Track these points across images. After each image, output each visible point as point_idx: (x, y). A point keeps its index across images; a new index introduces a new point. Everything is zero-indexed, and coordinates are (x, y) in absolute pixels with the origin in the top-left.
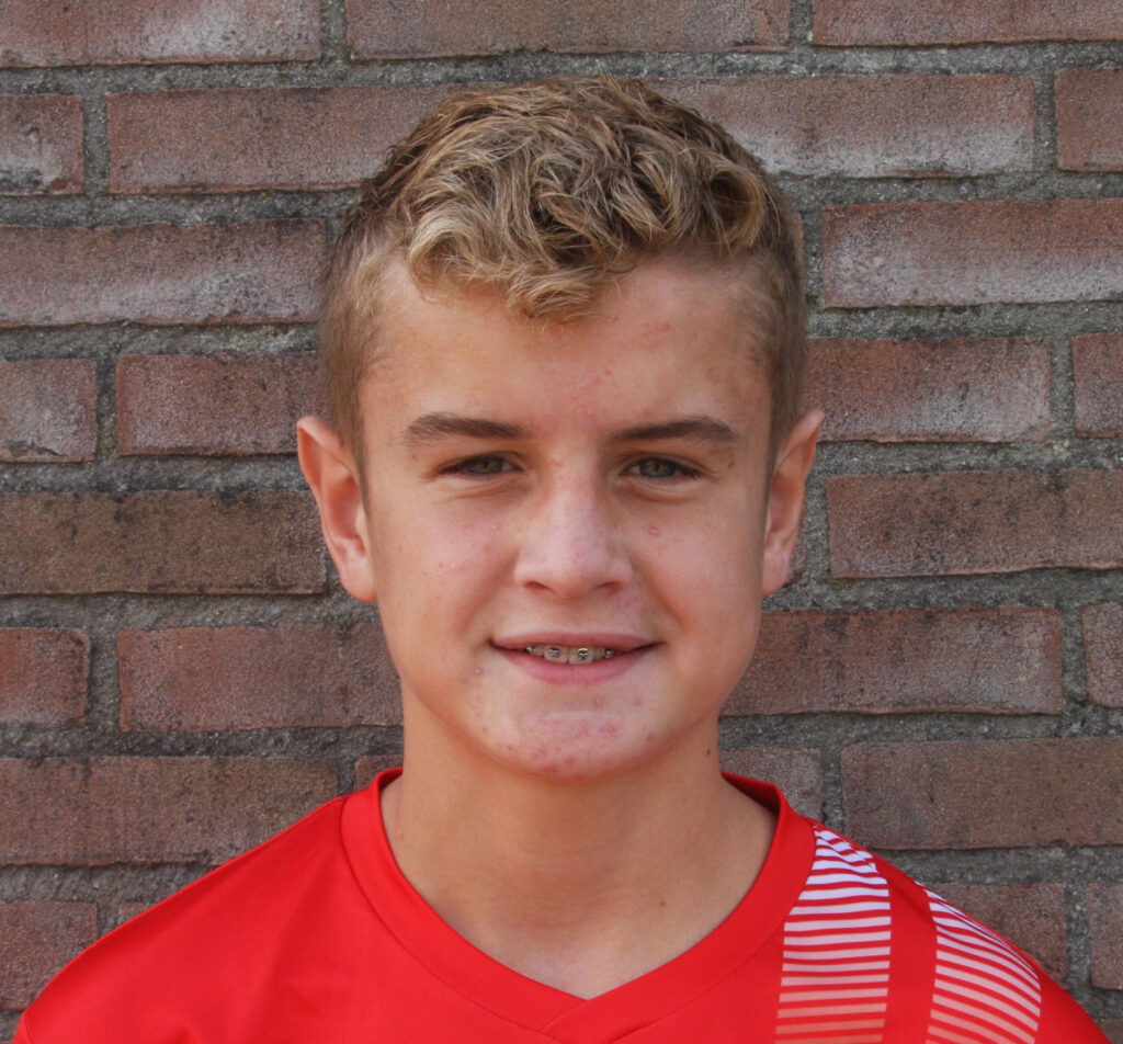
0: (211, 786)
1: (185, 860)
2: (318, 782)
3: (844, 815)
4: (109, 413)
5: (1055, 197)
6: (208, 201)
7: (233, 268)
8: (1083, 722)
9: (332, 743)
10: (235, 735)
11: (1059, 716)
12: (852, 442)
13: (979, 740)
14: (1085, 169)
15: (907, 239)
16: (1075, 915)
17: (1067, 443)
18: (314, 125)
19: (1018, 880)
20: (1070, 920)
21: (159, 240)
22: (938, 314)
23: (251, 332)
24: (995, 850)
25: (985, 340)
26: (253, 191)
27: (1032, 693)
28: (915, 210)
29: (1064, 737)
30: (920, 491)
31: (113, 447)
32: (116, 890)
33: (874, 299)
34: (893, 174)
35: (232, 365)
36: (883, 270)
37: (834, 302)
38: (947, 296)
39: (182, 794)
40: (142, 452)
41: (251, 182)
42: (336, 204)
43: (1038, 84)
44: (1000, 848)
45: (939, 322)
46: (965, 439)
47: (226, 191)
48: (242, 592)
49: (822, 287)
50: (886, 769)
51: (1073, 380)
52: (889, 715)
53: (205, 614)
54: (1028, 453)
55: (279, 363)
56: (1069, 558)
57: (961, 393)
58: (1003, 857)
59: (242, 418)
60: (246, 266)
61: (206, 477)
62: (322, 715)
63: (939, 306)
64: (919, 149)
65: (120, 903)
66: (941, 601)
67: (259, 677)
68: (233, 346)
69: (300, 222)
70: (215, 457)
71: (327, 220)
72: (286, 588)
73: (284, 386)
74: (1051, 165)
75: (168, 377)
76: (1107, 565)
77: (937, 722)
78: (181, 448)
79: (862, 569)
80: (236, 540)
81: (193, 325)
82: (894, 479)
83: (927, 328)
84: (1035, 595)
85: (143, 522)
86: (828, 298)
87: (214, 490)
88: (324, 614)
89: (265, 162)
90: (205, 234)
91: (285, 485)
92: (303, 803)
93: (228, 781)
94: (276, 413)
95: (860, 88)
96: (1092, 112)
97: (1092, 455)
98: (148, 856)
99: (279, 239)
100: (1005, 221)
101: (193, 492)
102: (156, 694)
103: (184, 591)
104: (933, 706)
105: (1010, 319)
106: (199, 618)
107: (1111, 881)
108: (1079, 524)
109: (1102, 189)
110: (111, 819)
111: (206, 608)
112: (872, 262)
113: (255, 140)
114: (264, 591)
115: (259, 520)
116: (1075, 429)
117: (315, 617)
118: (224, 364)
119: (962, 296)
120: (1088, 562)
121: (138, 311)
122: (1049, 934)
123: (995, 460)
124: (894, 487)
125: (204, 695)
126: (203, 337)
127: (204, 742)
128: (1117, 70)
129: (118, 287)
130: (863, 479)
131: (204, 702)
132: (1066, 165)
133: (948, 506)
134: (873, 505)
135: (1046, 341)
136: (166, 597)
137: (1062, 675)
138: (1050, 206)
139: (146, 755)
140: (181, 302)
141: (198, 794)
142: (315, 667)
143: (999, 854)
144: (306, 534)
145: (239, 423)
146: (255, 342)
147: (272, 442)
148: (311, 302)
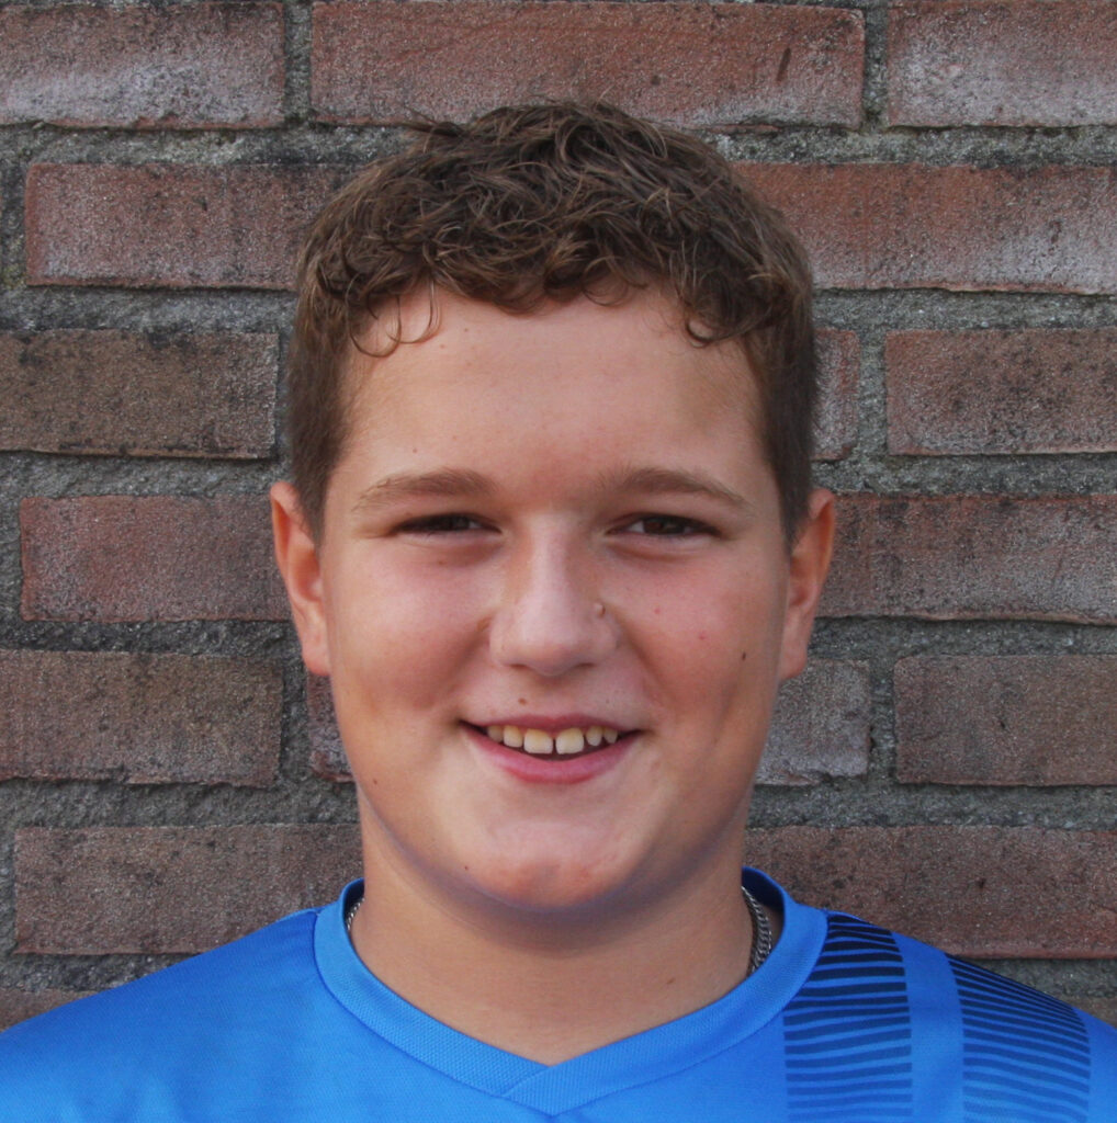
0: (130, 689)
1: (97, 776)
2: (259, 687)
3: (896, 742)
4: (16, 234)
7: (169, 61)
9: (278, 640)
10: (160, 627)
12: (918, 290)
13: (1062, 655)
15: (991, 45)
19: (1105, 825)
21: (81, 24)
22: (1027, 136)
23: (190, 139)
24: (1077, 788)
25: (1083, 170)
28: (1002, 8)
30: (998, 352)
31: (20, 276)
32: (13, 811)
33: (949, 117)
35: (165, 179)
36: (962, 81)
37: (901, 120)
38: (1038, 115)
39: (95, 697)
40: (55, 281)
44: (1084, 786)
45: (1027, 147)
46: (1055, 290)
48: (171, 456)
49: (887, 100)
50: (948, 687)
52: (954, 622)
53: (127, 480)
55: (223, 177)
57: (1051, 233)
58: (1087, 796)
59: (177, 244)
60: (186, 59)
61: (132, 314)
62: (267, 606)
63: (1028, 127)
65: (17, 827)
66: (1021, 485)
67: (190, 559)
68: (168, 157)
69: (253, 7)
70: (143, 290)
71: (285, 6)
72: (226, 451)
73: (229, 205)
75: (89, 191)
77: (1011, 632)
78: (103, 278)
79: (926, 444)
80: (167, 391)
81: (120, 130)
82: (967, 336)
83: (1013, 154)
85: (54, 366)
86: (893, 114)
87: (141, 330)
90: (137, 18)
91: (228, 326)
92: (241, 712)
93: (151, 683)
94: (218, 238)
98: (52, 771)
99: (227, 27)
100: (1110, 25)
101: (117, 331)
102: (65, 575)
103: (103, 451)
104: (1008, 613)
106: (120, 485)
110: (9, 725)
111: (128, 473)
112: (947, 71)
114: (200, 454)
115: (195, 368)
117: (260, 487)
118: (156, 177)
119: (1057, 115)
121: (53, 111)
123: (1091, 316)
124: (967, 346)
125: (124, 579)
126: (131, 144)
127: (123, 635)
129: (31, 80)
130: (930, 336)
131: (124, 587)
133: (1032, 370)
134: (941, 367)
136: (81, 458)
139: (52, 649)
140: (106, 101)
141: (114, 698)
142: (258, 548)
143: (1083, 793)
144: (252, 386)
145: (173, 250)
146: (195, 152)
147: (213, 274)
148: (264, 105)
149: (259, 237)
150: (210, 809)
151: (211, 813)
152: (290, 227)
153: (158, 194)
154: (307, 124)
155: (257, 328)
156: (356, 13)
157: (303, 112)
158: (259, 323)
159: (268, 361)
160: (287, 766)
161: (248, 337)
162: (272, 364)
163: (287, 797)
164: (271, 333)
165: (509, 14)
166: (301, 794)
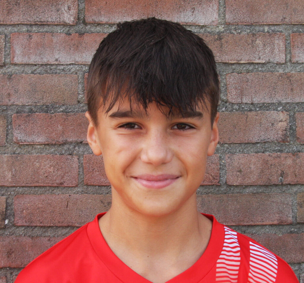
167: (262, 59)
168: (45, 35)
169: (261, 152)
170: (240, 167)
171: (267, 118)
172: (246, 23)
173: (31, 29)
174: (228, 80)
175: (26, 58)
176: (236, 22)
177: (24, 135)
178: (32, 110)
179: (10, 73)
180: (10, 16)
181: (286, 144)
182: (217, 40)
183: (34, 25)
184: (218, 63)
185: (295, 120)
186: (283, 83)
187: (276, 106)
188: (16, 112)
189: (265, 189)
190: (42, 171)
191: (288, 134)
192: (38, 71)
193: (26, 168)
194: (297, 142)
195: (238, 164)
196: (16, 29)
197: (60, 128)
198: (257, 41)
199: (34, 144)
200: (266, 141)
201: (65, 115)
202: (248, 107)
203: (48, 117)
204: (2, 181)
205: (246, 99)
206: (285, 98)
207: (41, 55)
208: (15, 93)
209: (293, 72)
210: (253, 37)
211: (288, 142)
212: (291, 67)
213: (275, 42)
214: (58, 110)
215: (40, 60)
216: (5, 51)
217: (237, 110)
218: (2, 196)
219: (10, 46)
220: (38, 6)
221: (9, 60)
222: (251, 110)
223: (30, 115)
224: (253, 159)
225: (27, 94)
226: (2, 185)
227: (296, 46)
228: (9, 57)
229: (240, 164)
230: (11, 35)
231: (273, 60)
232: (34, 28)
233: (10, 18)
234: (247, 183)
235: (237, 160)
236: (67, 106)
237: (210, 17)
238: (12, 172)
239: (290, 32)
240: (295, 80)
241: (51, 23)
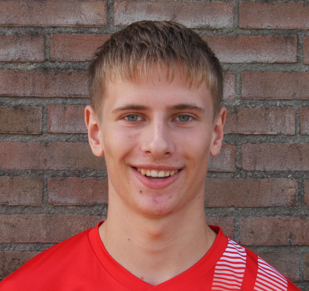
0: (9, 184)
1: (2, 204)
2: (38, 184)
5: (238, 35)
6: (13, 28)
7: (19, 47)
8: (240, 174)
9: (42, 174)
10: (16, 171)
11: (234, 173)
13: (213, 178)
14: (246, 28)
16: (236, 225)
17: (239, 101)
18: (42, 9)
19: (222, 216)
20: (235, 226)
23: (24, 64)
24: (216, 207)
26: (25, 26)
27: (227, 166)
29: (235, 178)
34: (196, 28)
35: (18, 73)
41: (24, 24)
42: (47, 30)
43: (235, 4)
44: (217, 207)
47: (18, 26)
48: (19, 133)
51: (241, 84)
53: (9, 139)
54: (229, 103)
55: (31, 72)
56: (238, 131)
58: (218, 209)
59: (20, 87)
60: (23, 46)
61: (10, 102)
62: (39, 166)
64: (203, 21)
67: (23, 156)
68: (19, 68)
69: (37, 35)
70: (13, 97)
71: (45, 35)
72: (31, 132)
73: (32, 78)
74: (238, 26)
76: (248, 133)
78: (4, 94)
80: (18, 119)
81: (8, 62)
84: (229, 140)
87: (12, 106)
88: (41, 140)
89: (29, 18)
90: (12, 37)
91: (31, 105)
92: (33, 190)
93: (14, 183)
94: (29, 86)
95: (188, 4)
96: (249, 13)
97: (246, 104)
99: (32, 39)
100: (225, 41)
101: (7, 106)
103: (4, 132)
105: (225, 67)
106: (7, 140)
107: (246, 216)
108: (241, 122)
109: (251, 33)
111: (9, 137)
113: (26, 13)
114: (25, 133)
115: (24, 114)
116: (241, 97)
117: (38, 140)
118: (16, 72)
120: (243, 132)
122: (229, 230)
125: (8, 160)
126: (11, 65)
127: (8, 173)
128: (256, 2)
131: (8, 162)
132: (242, 27)
135: (235, 73)
137: (235, 162)
138: (237, 37)
140: (5, 55)
141: (6, 186)
142: (38, 154)
143: (217, 209)
144: (37, 118)
145: (19, 88)
146: (25, 67)
147: (28, 93)
148: (40, 56)
149: (38, 86)
150: (26, 211)
151: (27, 212)
152: (45, 83)
153: (16, 76)
154: (49, 61)
155: (38, 106)
156: (60, 37)
157: (48, 58)
158: (38, 104)
159: (40, 113)
160: (44, 202)
161: (36, 107)
162: (41, 113)
163: (43, 208)
164: (41, 106)
165: (94, 37)
166: (46, 207)
167: (274, 131)
168: (78, 107)
169: (272, 215)
170: (252, 228)
171: (277, 184)
172: (260, 98)
173: (66, 101)
174: (243, 149)
175: (61, 128)
176: (250, 97)
177: (58, 197)
178: (65, 174)
179: (46, 141)
180: (48, 90)
181: (295, 209)
182: (234, 113)
183: (68, 98)
184: (235, 134)
185: (303, 187)
186: (292, 153)
187: (287, 174)
188: (51, 176)
189: (275, 249)
190: (74, 229)
191: (297, 199)
192: (72, 139)
193: (59, 226)
194: (305, 207)
195: (250, 226)
196: (52, 102)
197: (90, 191)
198: (269, 115)
199: (67, 205)
200: (276, 205)
201: (95, 179)
202: (261, 174)
203: (80, 181)
204: (38, 238)
205: (259, 167)
206: (294, 167)
207: (75, 125)
208: (51, 159)
209: (302, 143)
210: (266, 110)
211: (296, 207)
212: (300, 138)
213: (287, 116)
214: (89, 175)
215: (73, 130)
216: (43, 121)
217: (250, 177)
218: (38, 252)
219: (47, 116)
220: (72, 81)
221: (45, 129)
222: (263, 177)
223: (63, 179)
224: (264, 221)
225: (62, 160)
226: (38, 241)
227: (305, 119)
228: (46, 126)
229: (252, 226)
230: (48, 107)
231: (284, 132)
232: (69, 101)
233: (47, 91)
234: (259, 244)
235: (249, 222)
236: (98, 171)
237: (227, 92)
238: (47, 230)
239: (300, 106)
240: (304, 151)
241: (84, 96)
